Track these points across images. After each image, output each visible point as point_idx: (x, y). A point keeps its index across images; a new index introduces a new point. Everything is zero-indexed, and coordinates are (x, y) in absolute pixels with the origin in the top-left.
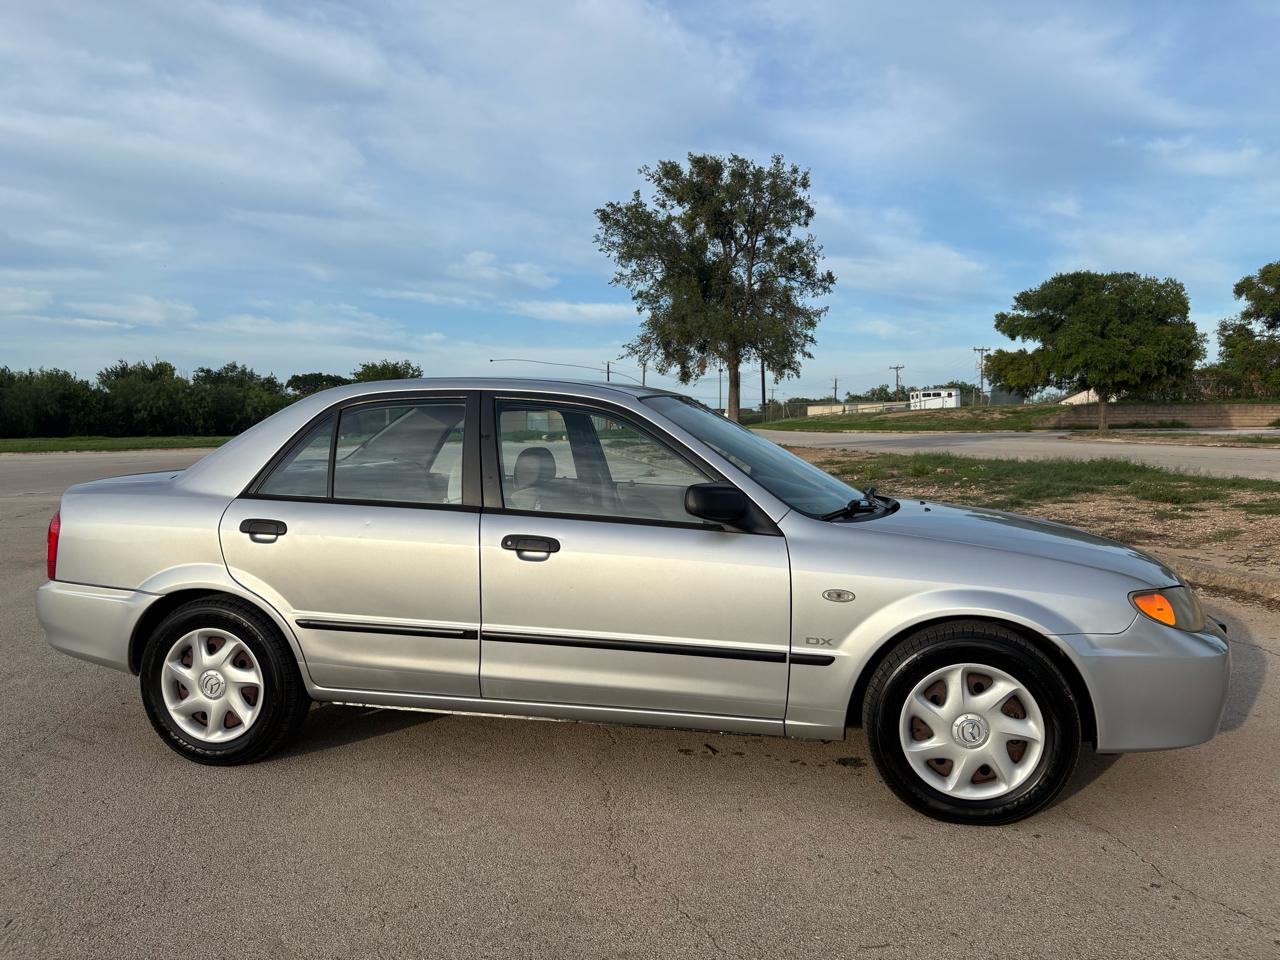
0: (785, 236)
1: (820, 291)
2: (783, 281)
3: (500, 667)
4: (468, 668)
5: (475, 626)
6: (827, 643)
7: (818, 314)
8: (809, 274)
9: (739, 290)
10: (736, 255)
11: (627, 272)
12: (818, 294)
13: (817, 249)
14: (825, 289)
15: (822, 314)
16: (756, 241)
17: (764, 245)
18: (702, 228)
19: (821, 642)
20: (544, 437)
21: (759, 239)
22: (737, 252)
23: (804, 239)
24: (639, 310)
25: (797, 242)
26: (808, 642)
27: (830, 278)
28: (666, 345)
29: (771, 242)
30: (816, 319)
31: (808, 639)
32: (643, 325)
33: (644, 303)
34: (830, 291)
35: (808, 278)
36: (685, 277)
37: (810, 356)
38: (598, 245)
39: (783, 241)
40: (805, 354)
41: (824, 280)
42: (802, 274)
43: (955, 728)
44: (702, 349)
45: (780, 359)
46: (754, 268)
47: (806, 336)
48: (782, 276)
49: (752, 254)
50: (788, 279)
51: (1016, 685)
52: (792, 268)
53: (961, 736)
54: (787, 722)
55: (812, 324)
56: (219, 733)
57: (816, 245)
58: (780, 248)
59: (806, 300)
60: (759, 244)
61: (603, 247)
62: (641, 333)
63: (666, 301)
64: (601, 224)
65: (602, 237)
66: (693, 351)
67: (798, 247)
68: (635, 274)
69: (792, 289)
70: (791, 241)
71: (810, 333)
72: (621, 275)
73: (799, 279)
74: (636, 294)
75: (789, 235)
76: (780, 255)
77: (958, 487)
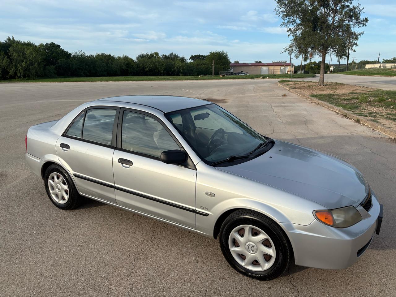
0: (349, 4)
1: (361, 25)
2: (347, 22)
3: (121, 197)
4: (112, 196)
5: (113, 184)
6: (206, 209)
7: (360, 34)
8: (358, 19)
9: (329, 26)
10: (329, 12)
11: (286, 21)
12: (360, 27)
13: (361, 9)
14: (364, 24)
15: (361, 35)
16: (337, 7)
17: (340, 8)
18: (316, 3)
19: (205, 208)
20: (261, 77)
21: (338, 6)
22: (330, 11)
23: (356, 5)
24: (288, 36)
25: (353, 7)
26: (201, 208)
27: (366, 20)
28: (299, 48)
29: (343, 7)
30: (359, 36)
31: (201, 207)
32: (291, 40)
33: (290, 33)
34: (366, 25)
35: (357, 21)
36: (308, 23)
37: (354, 51)
38: (276, 12)
39: (348, 6)
40: (352, 50)
41: (363, 21)
42: (355, 19)
43: (246, 246)
44: (312, 48)
45: (342, 52)
46: (335, 18)
47: (354, 43)
48: (346, 20)
49: (335, 12)
50: (349, 21)
51: (267, 236)
52: (351, 17)
53: (248, 248)
54: (197, 231)
55: (357, 39)
56: (62, 201)
57: (361, 7)
58: (346, 9)
59: (355, 29)
60: (338, 8)
61: (277, 13)
62: (290, 44)
63: (299, 32)
64: (277, 4)
65: (277, 9)
66: (309, 49)
67: (354, 8)
68: (289, 22)
69: (350, 25)
70: (351, 6)
71: (356, 42)
72: (284, 23)
73: (354, 21)
74: (288, 29)
75: (351, 4)
76: (346, 12)
77: (392, 108)
